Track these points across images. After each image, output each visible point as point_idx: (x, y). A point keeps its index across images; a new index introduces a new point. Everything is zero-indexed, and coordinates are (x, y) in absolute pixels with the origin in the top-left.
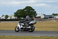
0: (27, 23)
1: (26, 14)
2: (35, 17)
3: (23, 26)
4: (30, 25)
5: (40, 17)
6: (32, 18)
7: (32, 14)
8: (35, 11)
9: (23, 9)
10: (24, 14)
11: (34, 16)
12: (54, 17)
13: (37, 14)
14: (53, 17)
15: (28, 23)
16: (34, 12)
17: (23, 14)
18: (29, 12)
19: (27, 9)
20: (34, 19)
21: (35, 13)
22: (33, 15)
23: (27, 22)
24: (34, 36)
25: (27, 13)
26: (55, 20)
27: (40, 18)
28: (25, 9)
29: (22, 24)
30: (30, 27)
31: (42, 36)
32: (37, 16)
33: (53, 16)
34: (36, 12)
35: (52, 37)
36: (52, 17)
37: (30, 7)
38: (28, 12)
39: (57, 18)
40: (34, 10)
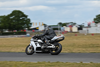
0: (48, 39)
1: (12, 23)
2: (29, 29)
3: (41, 44)
4: (53, 42)
5: (38, 29)
6: (24, 30)
7: (24, 24)
8: (28, 18)
9: (8, 15)
10: (9, 23)
11: (27, 27)
12: (62, 28)
13: (31, 24)
14: (60, 29)
15: (50, 39)
16: (27, 20)
17: (7, 24)
18: (18, 20)
19: (14, 15)
20: (27, 31)
21: (28, 22)
22: (26, 25)
23: (48, 37)
24: (28, 62)
25: (14, 22)
26: (63, 33)
27: (37, 31)
28: (11, 15)
29: (39, 41)
30: (53, 46)
31: (40, 61)
32: (32, 28)
33: (59, 27)
34: (30, 21)
35: (58, 64)
36: (57, 29)
37: (19, 12)
38: (16, 20)
39: (66, 30)
40: (26, 16)
